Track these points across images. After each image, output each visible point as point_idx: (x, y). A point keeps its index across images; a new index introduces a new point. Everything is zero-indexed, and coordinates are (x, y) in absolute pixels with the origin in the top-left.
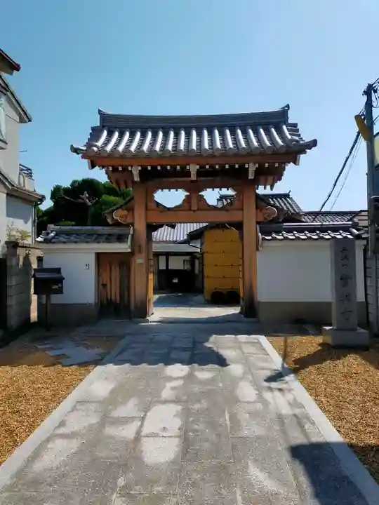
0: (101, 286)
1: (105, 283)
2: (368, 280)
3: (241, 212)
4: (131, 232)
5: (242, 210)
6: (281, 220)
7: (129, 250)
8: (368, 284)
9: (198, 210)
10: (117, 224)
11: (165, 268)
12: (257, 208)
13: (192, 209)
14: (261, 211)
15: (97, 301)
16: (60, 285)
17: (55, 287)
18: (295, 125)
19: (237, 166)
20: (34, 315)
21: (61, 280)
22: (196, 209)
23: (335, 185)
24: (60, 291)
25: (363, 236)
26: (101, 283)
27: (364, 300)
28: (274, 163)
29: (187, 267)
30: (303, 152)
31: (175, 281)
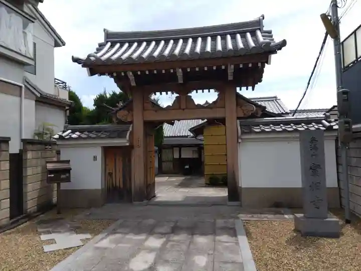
0: (108, 175)
1: (111, 171)
2: (340, 167)
3: (224, 109)
4: (131, 129)
5: (224, 107)
6: (259, 115)
7: (128, 144)
8: (340, 170)
9: (187, 108)
10: (120, 122)
11: (178, 157)
12: (237, 105)
13: (182, 107)
14: (241, 107)
15: (104, 187)
16: (67, 175)
17: (63, 176)
18: (270, 32)
19: (215, 68)
20: (55, 200)
21: (68, 171)
22: (185, 107)
23: (309, 84)
24: (68, 180)
25: (334, 127)
26: (108, 171)
27: (337, 186)
28: (248, 64)
29: (196, 156)
30: (274, 52)
31: (187, 167)
